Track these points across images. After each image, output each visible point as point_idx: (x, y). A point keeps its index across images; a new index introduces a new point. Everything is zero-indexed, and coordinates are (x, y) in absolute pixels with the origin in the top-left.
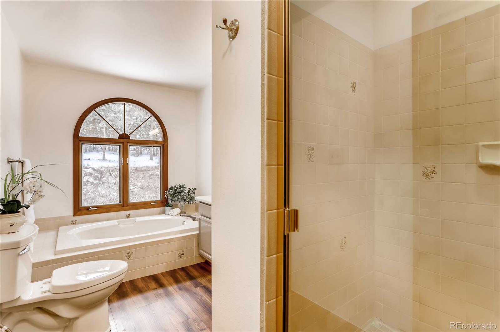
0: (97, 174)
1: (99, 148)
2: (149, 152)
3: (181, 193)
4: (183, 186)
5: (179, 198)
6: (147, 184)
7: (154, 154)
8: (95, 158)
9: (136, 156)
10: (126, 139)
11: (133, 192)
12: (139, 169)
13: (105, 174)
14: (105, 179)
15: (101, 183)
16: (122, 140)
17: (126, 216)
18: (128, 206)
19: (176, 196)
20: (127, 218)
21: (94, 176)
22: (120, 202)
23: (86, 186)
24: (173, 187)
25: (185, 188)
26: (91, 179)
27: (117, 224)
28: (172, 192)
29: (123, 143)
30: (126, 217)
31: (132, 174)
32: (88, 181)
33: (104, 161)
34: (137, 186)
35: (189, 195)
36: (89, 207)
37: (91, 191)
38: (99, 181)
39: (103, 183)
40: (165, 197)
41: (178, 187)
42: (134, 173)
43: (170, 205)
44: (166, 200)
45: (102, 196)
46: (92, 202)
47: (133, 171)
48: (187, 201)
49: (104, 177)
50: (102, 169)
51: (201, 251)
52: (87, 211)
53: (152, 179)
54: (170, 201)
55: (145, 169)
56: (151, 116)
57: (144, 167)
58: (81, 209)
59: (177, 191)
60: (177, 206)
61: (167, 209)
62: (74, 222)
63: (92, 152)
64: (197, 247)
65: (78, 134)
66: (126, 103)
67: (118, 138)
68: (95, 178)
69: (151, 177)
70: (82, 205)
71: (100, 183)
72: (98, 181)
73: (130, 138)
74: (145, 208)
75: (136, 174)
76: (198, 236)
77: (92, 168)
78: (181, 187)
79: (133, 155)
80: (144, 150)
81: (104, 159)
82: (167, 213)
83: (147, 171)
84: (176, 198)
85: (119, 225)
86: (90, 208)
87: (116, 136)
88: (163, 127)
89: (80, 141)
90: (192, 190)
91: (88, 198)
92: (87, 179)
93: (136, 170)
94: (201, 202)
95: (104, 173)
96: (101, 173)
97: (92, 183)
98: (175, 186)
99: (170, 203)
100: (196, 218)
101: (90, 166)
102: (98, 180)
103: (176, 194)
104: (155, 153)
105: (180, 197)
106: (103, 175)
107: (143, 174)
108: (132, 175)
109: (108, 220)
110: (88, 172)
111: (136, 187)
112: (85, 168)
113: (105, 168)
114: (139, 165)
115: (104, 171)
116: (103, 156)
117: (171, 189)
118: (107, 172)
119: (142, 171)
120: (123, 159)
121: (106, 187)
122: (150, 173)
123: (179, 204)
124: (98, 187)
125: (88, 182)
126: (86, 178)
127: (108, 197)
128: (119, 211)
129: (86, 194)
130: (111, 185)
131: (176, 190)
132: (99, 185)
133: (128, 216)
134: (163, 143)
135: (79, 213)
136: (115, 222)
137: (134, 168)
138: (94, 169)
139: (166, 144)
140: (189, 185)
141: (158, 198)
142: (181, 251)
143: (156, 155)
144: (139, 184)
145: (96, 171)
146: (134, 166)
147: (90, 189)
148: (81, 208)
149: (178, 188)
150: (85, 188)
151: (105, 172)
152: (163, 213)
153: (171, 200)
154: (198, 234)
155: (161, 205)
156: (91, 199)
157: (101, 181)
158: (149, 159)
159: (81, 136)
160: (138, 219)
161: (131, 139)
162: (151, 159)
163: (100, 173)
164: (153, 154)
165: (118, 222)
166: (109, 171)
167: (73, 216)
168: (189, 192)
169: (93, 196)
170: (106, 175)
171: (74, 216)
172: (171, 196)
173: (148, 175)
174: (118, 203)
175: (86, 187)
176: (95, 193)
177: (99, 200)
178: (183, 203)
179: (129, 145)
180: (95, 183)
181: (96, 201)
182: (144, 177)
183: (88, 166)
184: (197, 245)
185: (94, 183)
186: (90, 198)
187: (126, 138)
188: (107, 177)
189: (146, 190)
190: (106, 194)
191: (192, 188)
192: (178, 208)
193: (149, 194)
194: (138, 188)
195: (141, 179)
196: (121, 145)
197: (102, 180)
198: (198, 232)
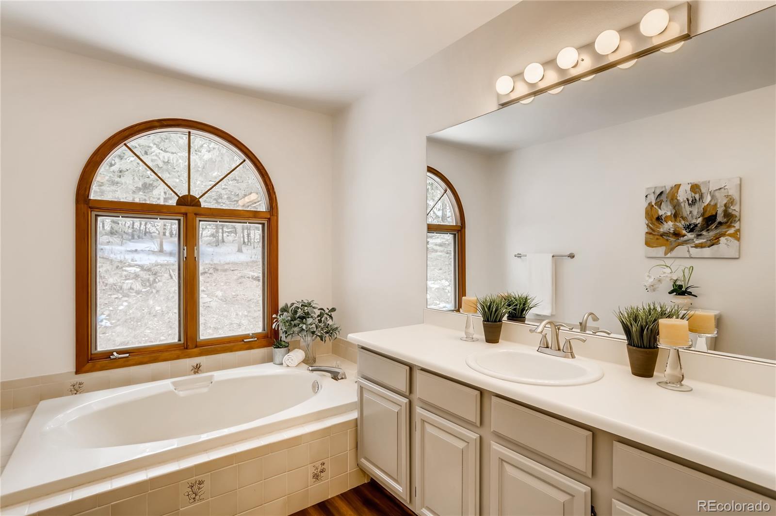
0: (148, 276)
1: (155, 233)
2: (236, 239)
3: (306, 320)
4: (309, 305)
5: (303, 329)
6: (234, 294)
7: (244, 242)
8: (146, 249)
9: (215, 245)
10: (193, 206)
11: (209, 307)
12: (219, 268)
13: (162, 276)
14: (160, 284)
15: (154, 291)
16: (183, 209)
17: (192, 368)
18: (196, 347)
19: (295, 326)
20: (195, 373)
21: (142, 280)
22: (180, 340)
23: (128, 297)
24: (289, 306)
25: (314, 308)
26: (138, 285)
27: (172, 388)
28: (286, 316)
29: (185, 215)
30: (192, 370)
31: (208, 275)
32: (131, 288)
33: (161, 253)
34: (217, 297)
35: (320, 321)
36: (111, 353)
37: (135, 306)
38: (151, 288)
39: (158, 291)
40: (273, 327)
41: (300, 306)
42: (210, 274)
43: (283, 343)
44: (276, 333)
45: (154, 316)
46: (137, 326)
47: (209, 270)
48: (319, 334)
49: (159, 281)
50: (156, 268)
51: (363, 461)
52: (107, 360)
53: (242, 284)
54: (282, 336)
55: (229, 268)
56: (244, 161)
57: (229, 264)
58: (92, 356)
59: (298, 315)
60: (297, 346)
61: (278, 352)
62: (77, 387)
63: (142, 239)
64: (354, 450)
65: (87, 193)
66: (192, 131)
67: (175, 205)
68: (144, 283)
69: (240, 280)
70: (96, 349)
71: (152, 292)
72: (148, 288)
73: (200, 205)
74: (231, 351)
75: (215, 275)
76: (356, 426)
77: (139, 266)
78: (306, 306)
79: (209, 244)
80: (228, 236)
81: (161, 251)
82: (277, 360)
83: (233, 270)
84: (296, 329)
85: (176, 391)
86: (113, 355)
87: (173, 202)
88: (268, 182)
89: (92, 208)
90: (327, 311)
91: (130, 318)
92: (129, 286)
93: (214, 268)
94: (363, 348)
95: (160, 275)
96: (155, 274)
97: (138, 292)
98: (293, 304)
99: (284, 339)
100: (339, 373)
101: (135, 263)
102: (149, 286)
103: (296, 322)
104: (246, 240)
105: (304, 327)
106: (159, 278)
107: (226, 275)
108: (208, 277)
109: (154, 378)
110: (132, 271)
111: (215, 298)
112: (127, 267)
113: (162, 265)
114: (220, 261)
115: (160, 270)
116: (159, 246)
117: (285, 309)
118: (164, 273)
119: (225, 270)
120: (185, 247)
121: (162, 298)
122: (239, 275)
123: (302, 340)
124: (148, 299)
125: (131, 290)
126: (127, 284)
127: (164, 316)
128: (178, 358)
129: (126, 312)
130: (171, 295)
131: (296, 312)
132: (151, 295)
133: (197, 369)
134: (269, 217)
135: (90, 365)
136: (166, 385)
137: (212, 265)
138: (142, 267)
139: (276, 217)
140: (322, 302)
141: (258, 327)
142: (318, 464)
143: (248, 245)
144: (219, 294)
145: (145, 270)
146: (211, 262)
147: (133, 303)
148: (95, 354)
149: (298, 308)
150: (126, 301)
151: (161, 273)
152: (270, 359)
153: (286, 333)
154: (356, 419)
155: (264, 342)
156: (135, 320)
157: (154, 288)
158: (237, 250)
159: (94, 199)
160: (219, 375)
161: (202, 206)
162: (240, 250)
163: (153, 274)
164: (242, 241)
165: (174, 383)
166: (168, 270)
167: (74, 373)
168: (321, 315)
169: (139, 314)
170: (164, 278)
171: (78, 371)
172: (285, 325)
173: (235, 277)
174: (176, 340)
175: (126, 299)
176: (143, 310)
177: (150, 323)
178: (309, 339)
179: (198, 219)
180: (143, 292)
181: (143, 325)
182: (228, 281)
183: (132, 262)
184: (353, 445)
185: (141, 291)
186: (134, 318)
187: (192, 204)
188: (164, 281)
189: (232, 304)
190: (163, 311)
191: (327, 306)
192: (300, 349)
193: (238, 312)
194: (217, 300)
195: (222, 284)
196: (182, 218)
197: (156, 287)
198: (354, 415)
